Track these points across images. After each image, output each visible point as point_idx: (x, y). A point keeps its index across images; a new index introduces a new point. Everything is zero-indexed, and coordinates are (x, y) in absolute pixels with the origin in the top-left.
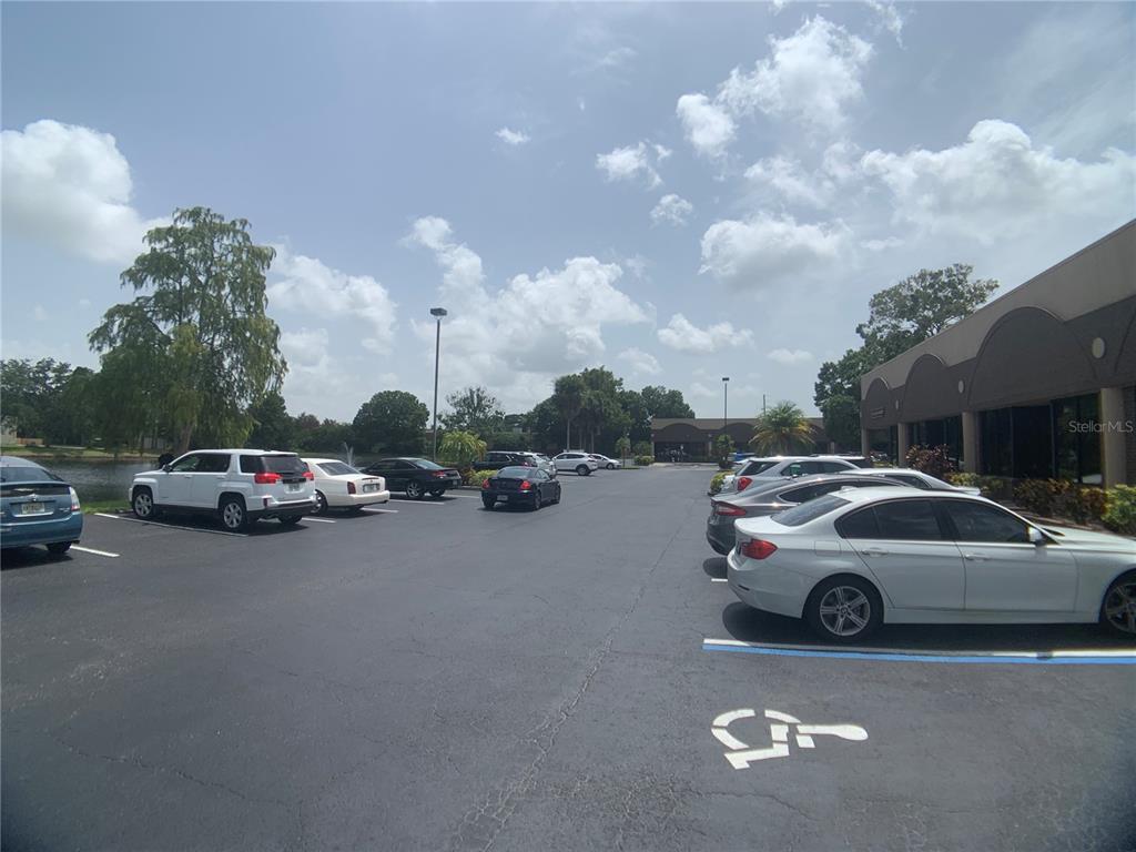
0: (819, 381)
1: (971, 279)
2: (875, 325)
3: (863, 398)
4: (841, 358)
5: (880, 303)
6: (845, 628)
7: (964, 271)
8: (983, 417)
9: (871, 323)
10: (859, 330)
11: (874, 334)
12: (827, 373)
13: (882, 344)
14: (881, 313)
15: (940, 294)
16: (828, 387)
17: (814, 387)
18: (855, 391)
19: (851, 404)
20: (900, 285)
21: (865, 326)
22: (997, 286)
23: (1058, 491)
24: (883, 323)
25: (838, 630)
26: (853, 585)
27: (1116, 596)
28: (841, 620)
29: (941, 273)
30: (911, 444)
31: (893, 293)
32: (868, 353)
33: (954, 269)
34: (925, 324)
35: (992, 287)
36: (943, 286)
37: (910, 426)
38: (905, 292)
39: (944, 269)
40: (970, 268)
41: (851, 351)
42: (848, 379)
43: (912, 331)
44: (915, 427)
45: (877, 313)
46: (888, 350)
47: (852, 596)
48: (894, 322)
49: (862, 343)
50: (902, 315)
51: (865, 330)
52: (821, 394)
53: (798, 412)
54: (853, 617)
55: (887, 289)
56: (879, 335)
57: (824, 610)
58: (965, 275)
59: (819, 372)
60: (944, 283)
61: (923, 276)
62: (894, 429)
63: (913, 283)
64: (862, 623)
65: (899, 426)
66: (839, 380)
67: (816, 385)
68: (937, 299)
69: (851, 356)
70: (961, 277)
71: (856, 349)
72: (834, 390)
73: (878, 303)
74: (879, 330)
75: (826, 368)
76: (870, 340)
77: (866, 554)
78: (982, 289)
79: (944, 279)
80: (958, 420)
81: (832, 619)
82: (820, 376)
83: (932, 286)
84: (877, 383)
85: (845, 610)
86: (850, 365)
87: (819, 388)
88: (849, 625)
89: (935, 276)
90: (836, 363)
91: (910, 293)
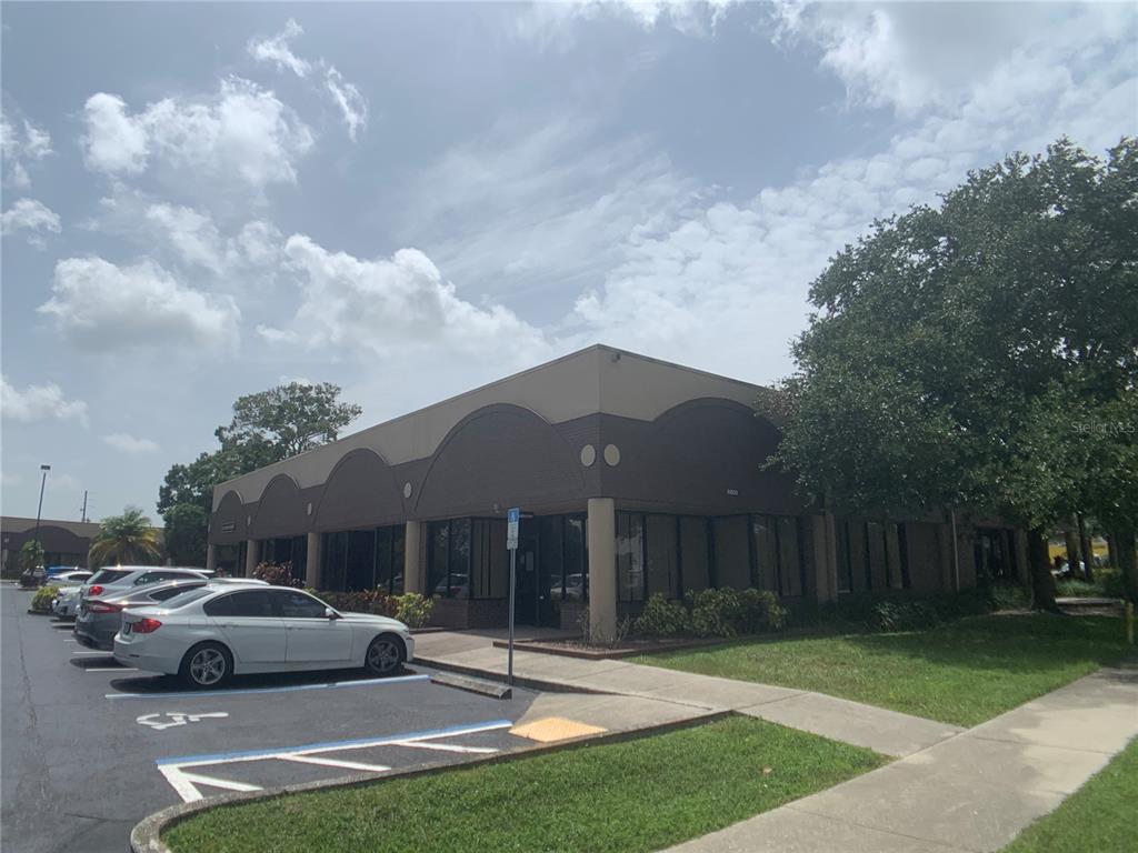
0: (165, 485)
1: (339, 400)
2: (237, 431)
3: (214, 510)
4: (194, 461)
5: (245, 406)
6: (207, 679)
7: (333, 390)
8: (325, 538)
9: (232, 428)
10: (218, 433)
11: (234, 440)
12: (175, 476)
13: (241, 450)
14: (245, 418)
15: (307, 408)
16: (174, 492)
17: (158, 492)
18: (206, 499)
19: (199, 515)
20: (268, 393)
21: (225, 429)
22: (360, 412)
23: (370, 599)
24: (245, 429)
25: (203, 681)
26: (213, 648)
27: (374, 650)
28: (205, 674)
29: (311, 388)
30: (259, 561)
31: (260, 399)
32: (224, 459)
33: (323, 386)
34: (288, 437)
35: (357, 412)
36: (310, 401)
37: (261, 544)
38: (272, 401)
39: (314, 385)
40: (339, 389)
41: (206, 454)
42: (199, 486)
43: (274, 442)
44: (265, 543)
45: (242, 418)
46: (247, 459)
47: (213, 656)
48: (257, 430)
49: (219, 446)
50: (265, 424)
51: (226, 434)
52: (165, 500)
53: (146, 520)
54: (213, 671)
55: (254, 394)
56: (239, 442)
57: (194, 667)
58: (333, 394)
59: (167, 474)
60: (312, 398)
61: (292, 388)
62: (244, 545)
63: (282, 393)
64: (219, 675)
65: (249, 542)
66: (188, 486)
67: (162, 489)
68: (303, 413)
69: (204, 460)
70: (329, 396)
71: (212, 453)
72: (181, 496)
73: (243, 405)
74: (240, 437)
75: (175, 470)
76: (228, 445)
77: (224, 626)
78: (346, 412)
79: (313, 393)
80: (304, 539)
81: (199, 674)
82: (167, 479)
83: (300, 399)
84: (231, 496)
85: (208, 666)
86: (200, 471)
87: (165, 493)
88: (211, 676)
89: (305, 390)
90: (187, 466)
91: (277, 404)
